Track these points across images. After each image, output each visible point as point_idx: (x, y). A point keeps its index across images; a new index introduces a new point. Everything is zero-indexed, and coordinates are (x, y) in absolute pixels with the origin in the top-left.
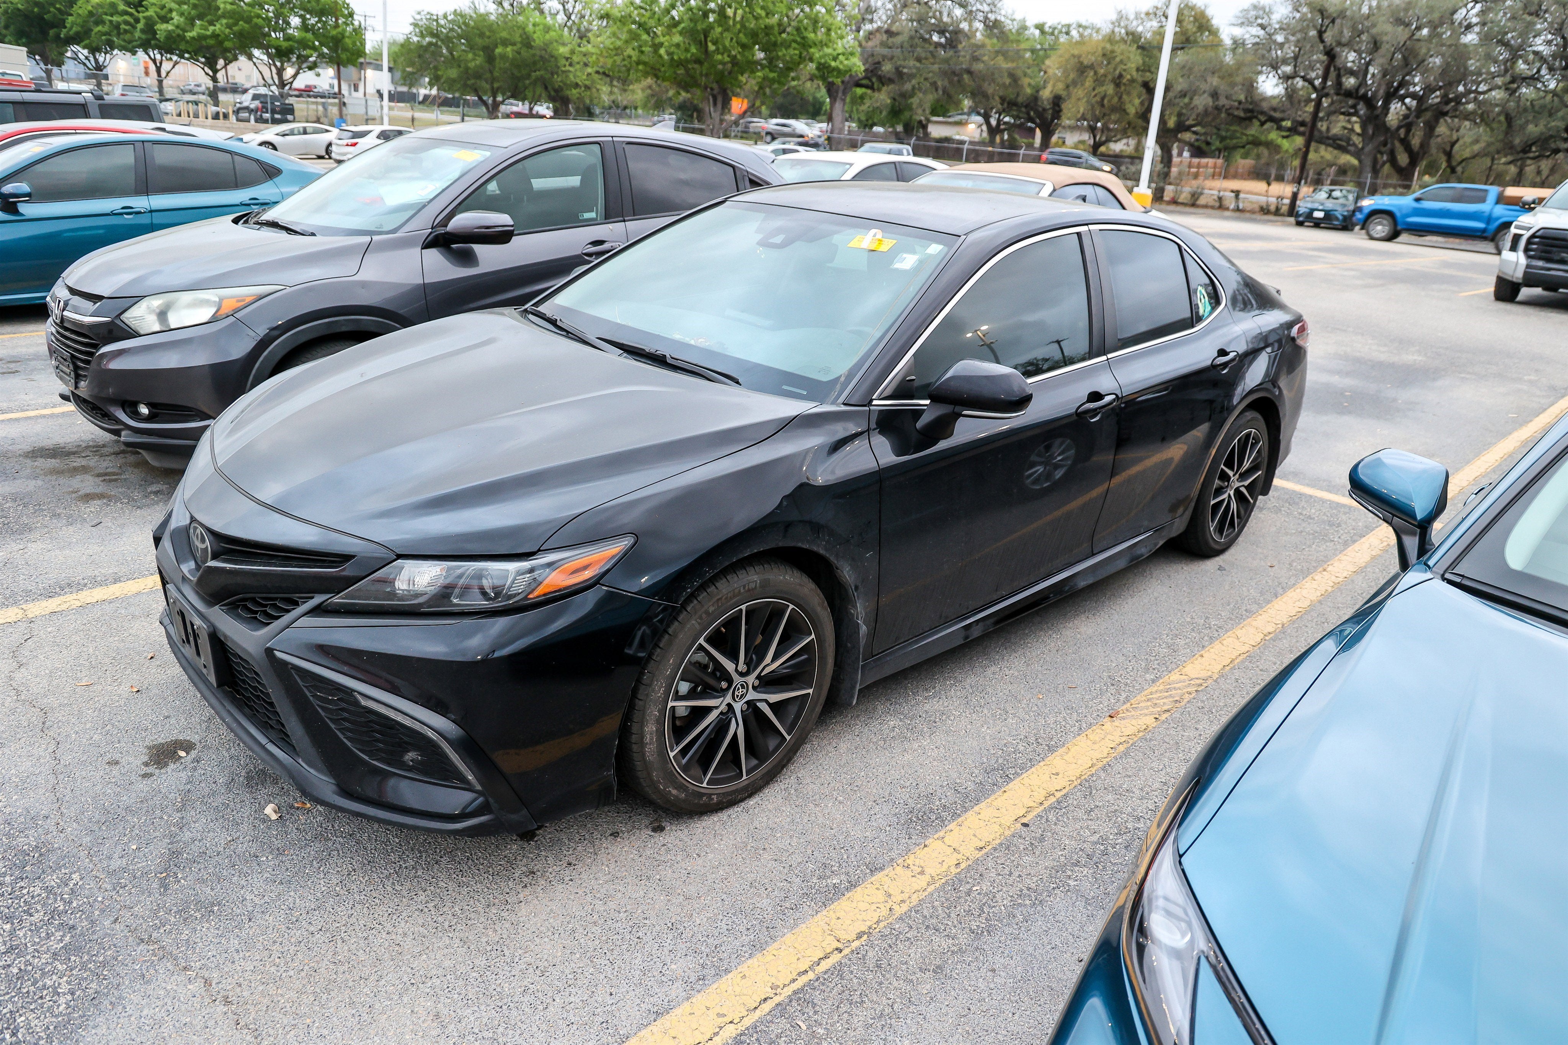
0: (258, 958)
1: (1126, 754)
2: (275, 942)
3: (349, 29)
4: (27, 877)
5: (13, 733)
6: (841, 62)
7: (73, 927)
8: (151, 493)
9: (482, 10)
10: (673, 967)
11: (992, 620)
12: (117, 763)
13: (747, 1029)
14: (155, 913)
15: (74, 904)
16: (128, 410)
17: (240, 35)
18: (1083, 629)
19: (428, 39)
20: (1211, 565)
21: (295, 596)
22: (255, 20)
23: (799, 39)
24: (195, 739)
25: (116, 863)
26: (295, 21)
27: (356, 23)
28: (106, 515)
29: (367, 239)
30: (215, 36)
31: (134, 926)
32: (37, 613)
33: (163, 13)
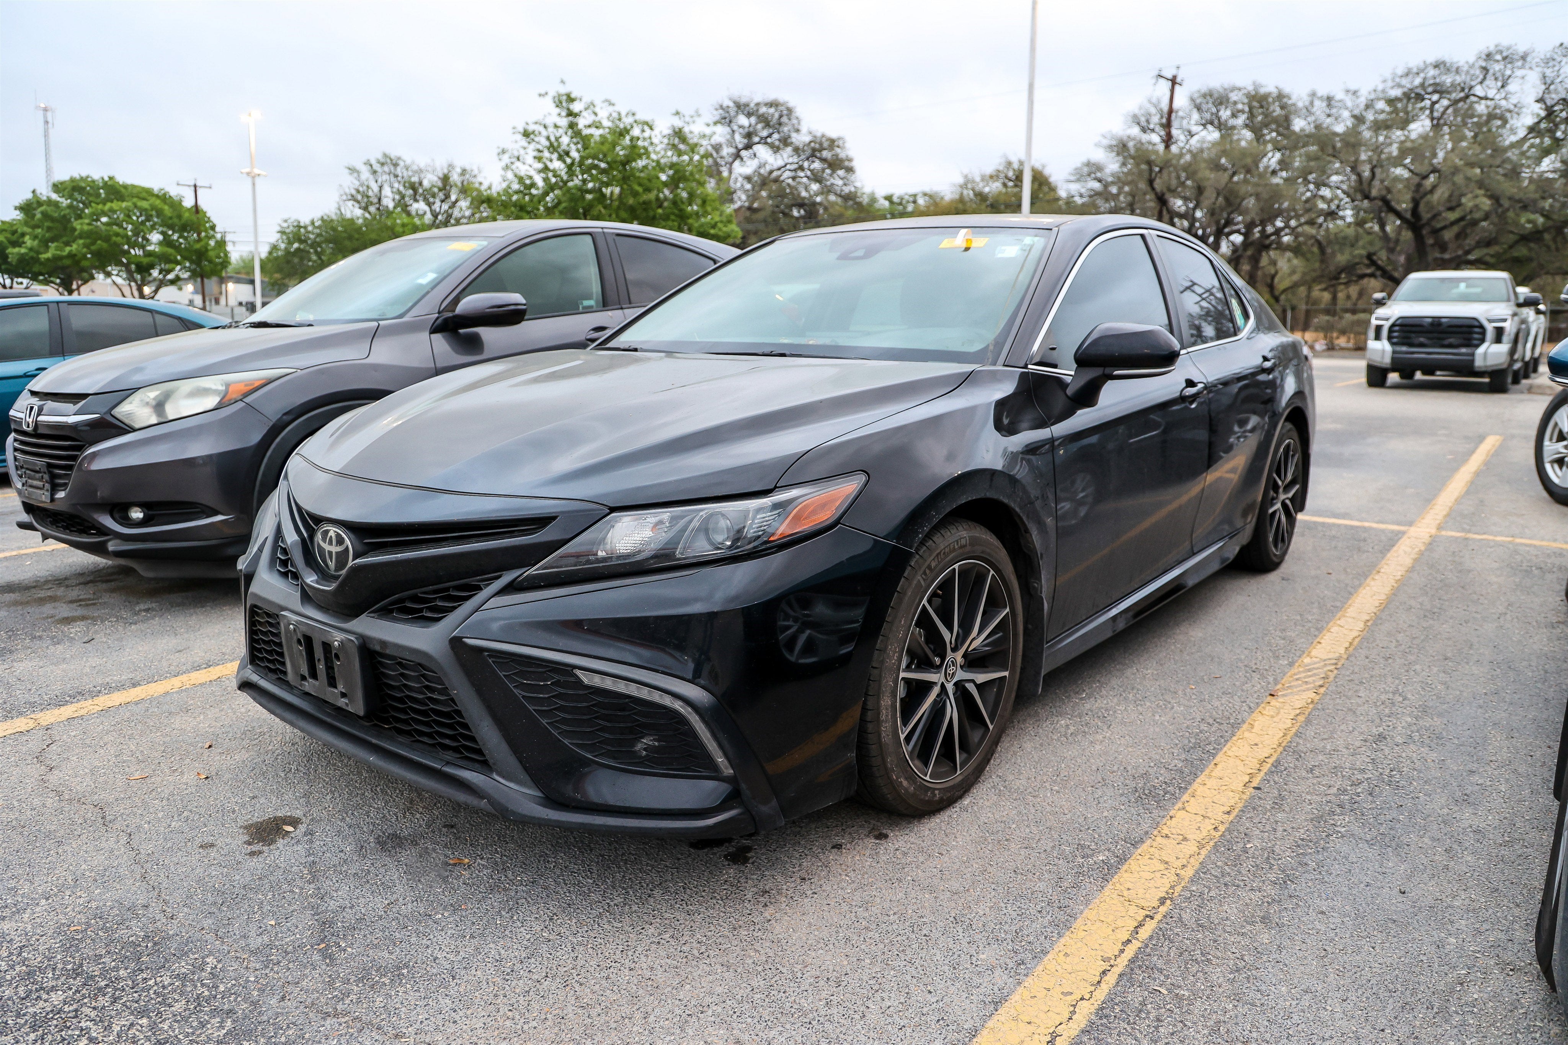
0: (483, 1013)
1: (1308, 721)
2: (496, 996)
3: (212, 243)
4: (147, 968)
5: (68, 831)
6: (720, 230)
7: (230, 1012)
8: (140, 610)
9: (348, 215)
10: (982, 956)
11: (1131, 613)
12: (212, 845)
13: (1103, 1002)
14: (331, 984)
15: (222, 988)
16: (117, 516)
17: (97, 254)
18: (1192, 633)
19: (296, 245)
20: (1273, 577)
21: (473, 581)
22: (114, 238)
23: (676, 212)
24: (298, 813)
25: (256, 942)
26: (155, 237)
27: (219, 236)
28: (96, 632)
29: (375, 324)
30: (71, 256)
31: (309, 1000)
32: (52, 720)
33: (14, 238)
